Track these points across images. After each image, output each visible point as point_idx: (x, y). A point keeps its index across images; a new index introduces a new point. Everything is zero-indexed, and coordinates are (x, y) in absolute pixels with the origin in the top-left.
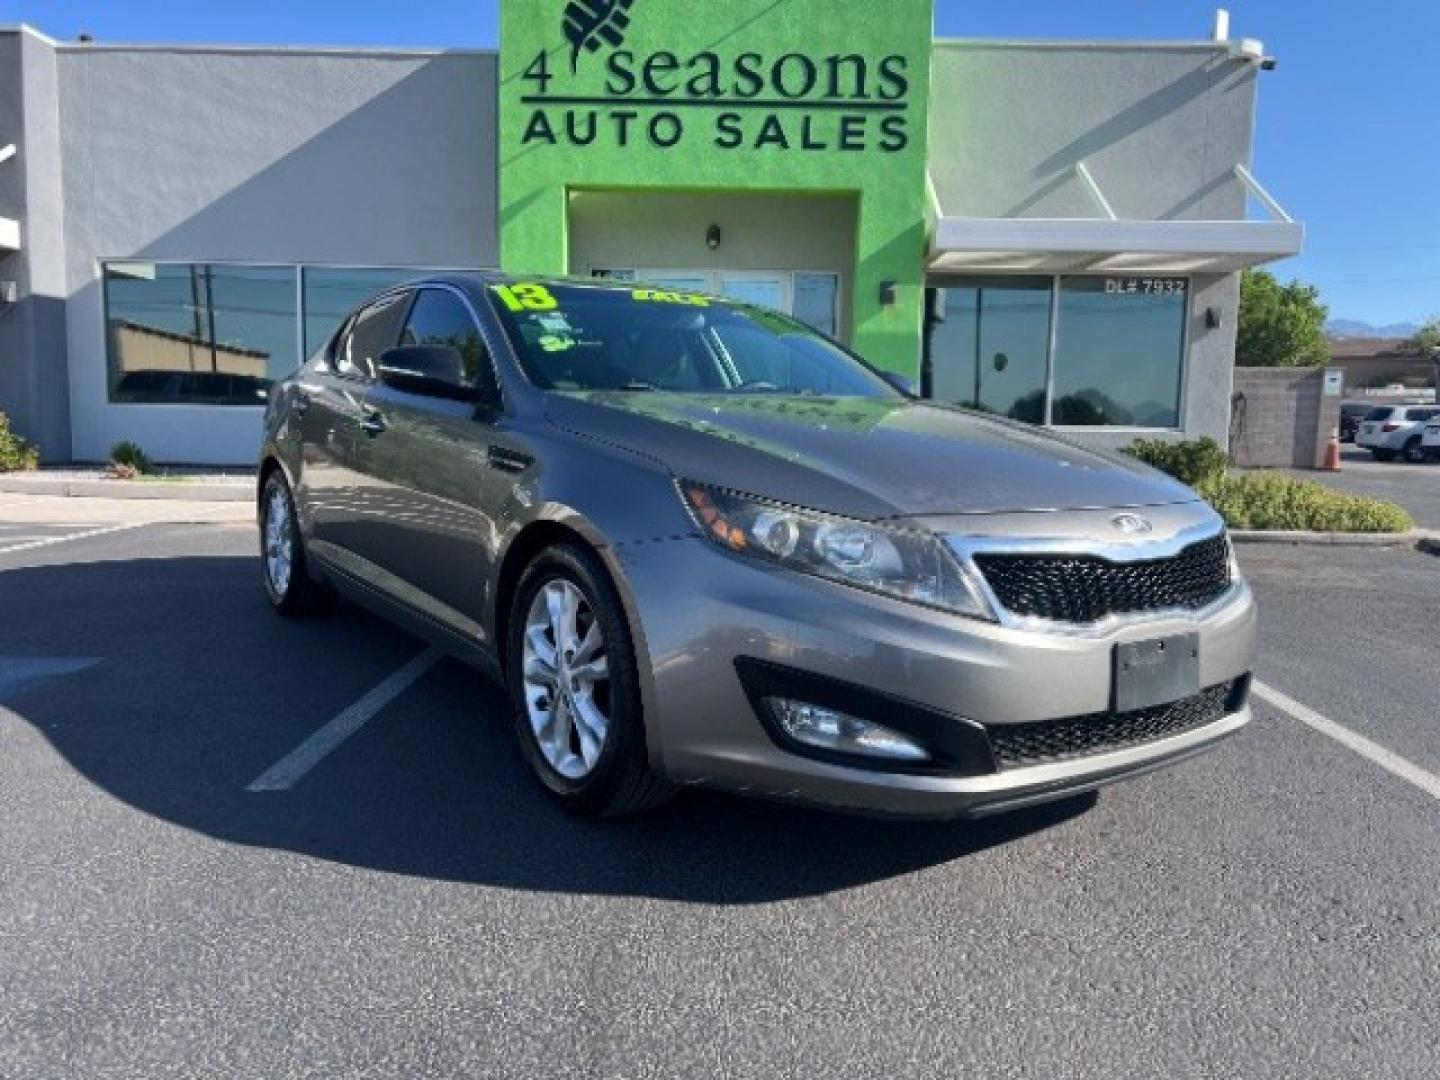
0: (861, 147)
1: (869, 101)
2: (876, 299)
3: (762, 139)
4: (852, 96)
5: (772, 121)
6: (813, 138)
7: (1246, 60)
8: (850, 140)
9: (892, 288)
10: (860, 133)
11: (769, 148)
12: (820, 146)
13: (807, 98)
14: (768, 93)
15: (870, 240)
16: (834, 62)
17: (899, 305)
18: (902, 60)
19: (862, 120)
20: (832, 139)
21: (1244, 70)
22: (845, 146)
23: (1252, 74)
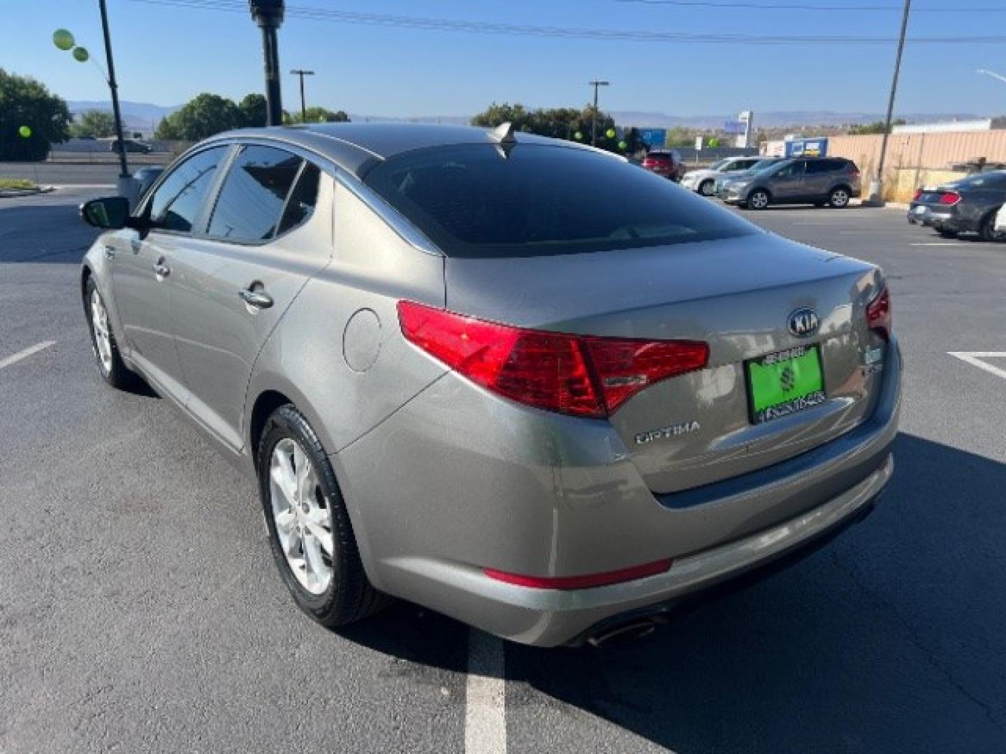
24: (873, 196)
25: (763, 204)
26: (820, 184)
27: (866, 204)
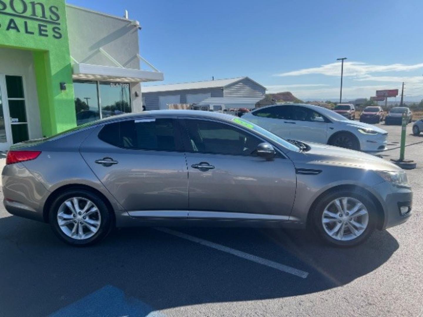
0: (47, 36)
1: (47, 20)
2: (59, 88)
3: (9, 28)
4: (41, 17)
5: (12, 21)
6: (29, 30)
7: (135, 26)
8: (43, 33)
9: (65, 85)
10: (46, 31)
11: (12, 31)
12: (32, 33)
13: (24, 15)
14: (9, 10)
15: (55, 68)
16: (33, 4)
17: (67, 90)
18: (57, 8)
19: (46, 26)
20: (37, 31)
21: (135, 29)
22: (41, 34)
23: (136, 30)
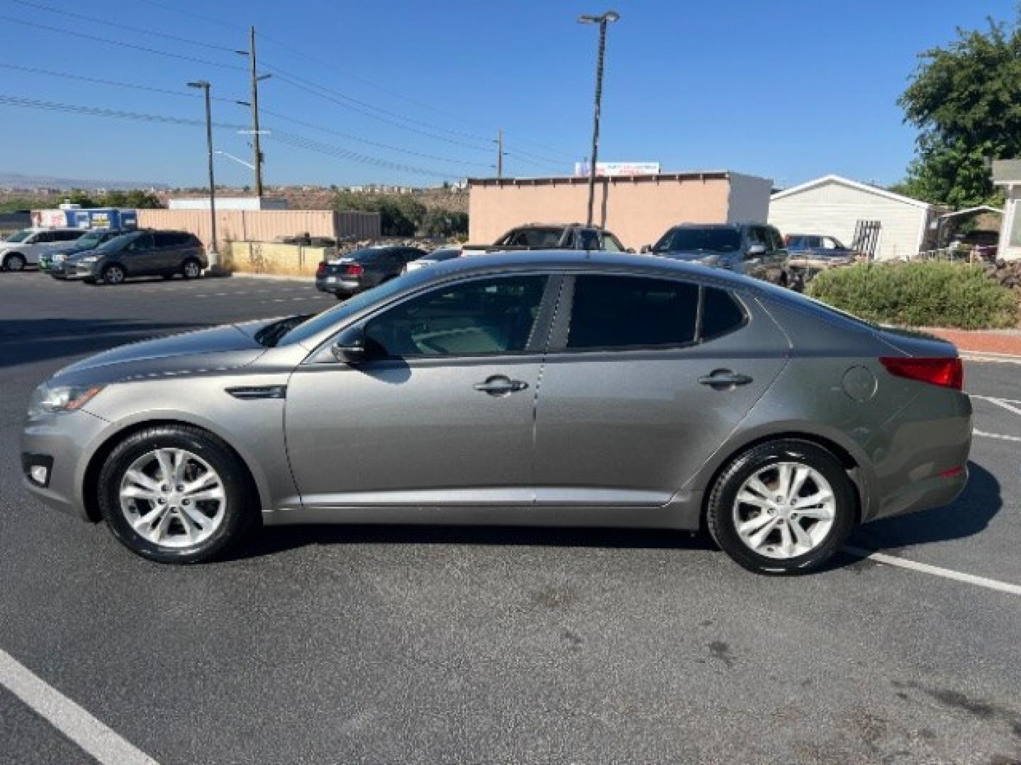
24: (213, 267)
25: (120, 279)
26: (169, 257)
27: (208, 275)
